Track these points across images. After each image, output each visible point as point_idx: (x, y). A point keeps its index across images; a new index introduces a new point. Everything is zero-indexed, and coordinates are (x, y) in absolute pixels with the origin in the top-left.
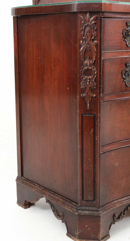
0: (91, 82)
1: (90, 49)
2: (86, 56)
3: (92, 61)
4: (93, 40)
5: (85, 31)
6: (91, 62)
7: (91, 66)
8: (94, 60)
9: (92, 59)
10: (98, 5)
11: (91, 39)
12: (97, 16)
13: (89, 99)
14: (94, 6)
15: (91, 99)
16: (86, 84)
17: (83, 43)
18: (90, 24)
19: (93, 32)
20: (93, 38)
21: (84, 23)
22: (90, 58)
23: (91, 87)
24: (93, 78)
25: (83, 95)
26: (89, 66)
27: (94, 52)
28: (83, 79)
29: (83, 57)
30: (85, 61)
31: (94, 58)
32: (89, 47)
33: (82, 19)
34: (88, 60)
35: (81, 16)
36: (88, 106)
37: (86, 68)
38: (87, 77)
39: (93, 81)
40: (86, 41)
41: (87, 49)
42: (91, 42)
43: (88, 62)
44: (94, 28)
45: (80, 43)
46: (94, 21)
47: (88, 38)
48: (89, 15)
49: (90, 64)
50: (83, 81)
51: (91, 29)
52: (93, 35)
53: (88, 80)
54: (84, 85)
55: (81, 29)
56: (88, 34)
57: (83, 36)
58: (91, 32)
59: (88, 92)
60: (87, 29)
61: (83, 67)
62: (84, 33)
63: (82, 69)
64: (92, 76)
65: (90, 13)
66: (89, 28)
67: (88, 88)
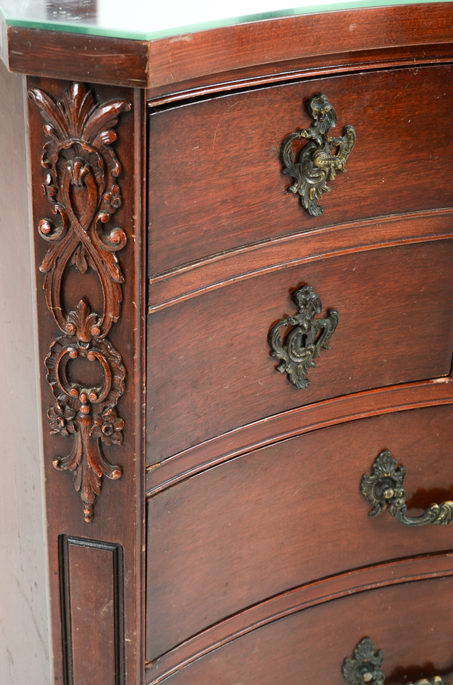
0: (100, 415)
1: (89, 268)
2: (69, 295)
3: (99, 324)
4: (104, 228)
6: (95, 330)
7: (95, 347)
8: (108, 322)
9: (100, 314)
10: (123, 56)
11: (93, 220)
12: (122, 107)
13: (89, 486)
14: (100, 59)
15: (98, 485)
16: (73, 420)
17: (51, 231)
18: (83, 142)
19: (101, 190)
20: (101, 216)
21: (54, 131)
22: (89, 308)
23: (100, 438)
24: (106, 400)
25: (60, 463)
26: (87, 343)
27: (110, 284)
28: (57, 397)
29: (57, 300)
30: (68, 319)
31: (108, 309)
32: (85, 257)
33: (43, 113)
34: (82, 317)
35: (36, 95)
36: (86, 512)
37: (69, 349)
38: (79, 394)
39: (107, 414)
40: (68, 224)
41: (73, 262)
42: (92, 233)
43: (80, 327)
44: (106, 169)
45: (40, 232)
46: (106, 130)
47: (77, 215)
48: (80, 97)
49: (93, 336)
50: (59, 408)
51: (91, 171)
52: (105, 201)
53: (81, 404)
54: (66, 423)
55: (42, 162)
56: (80, 192)
57: (51, 199)
58: (89, 185)
59: (84, 456)
60: (69, 168)
61: (57, 342)
62: (59, 185)
63: (53, 352)
64: (101, 391)
65: (84, 87)
66: (79, 168)
67: (82, 438)
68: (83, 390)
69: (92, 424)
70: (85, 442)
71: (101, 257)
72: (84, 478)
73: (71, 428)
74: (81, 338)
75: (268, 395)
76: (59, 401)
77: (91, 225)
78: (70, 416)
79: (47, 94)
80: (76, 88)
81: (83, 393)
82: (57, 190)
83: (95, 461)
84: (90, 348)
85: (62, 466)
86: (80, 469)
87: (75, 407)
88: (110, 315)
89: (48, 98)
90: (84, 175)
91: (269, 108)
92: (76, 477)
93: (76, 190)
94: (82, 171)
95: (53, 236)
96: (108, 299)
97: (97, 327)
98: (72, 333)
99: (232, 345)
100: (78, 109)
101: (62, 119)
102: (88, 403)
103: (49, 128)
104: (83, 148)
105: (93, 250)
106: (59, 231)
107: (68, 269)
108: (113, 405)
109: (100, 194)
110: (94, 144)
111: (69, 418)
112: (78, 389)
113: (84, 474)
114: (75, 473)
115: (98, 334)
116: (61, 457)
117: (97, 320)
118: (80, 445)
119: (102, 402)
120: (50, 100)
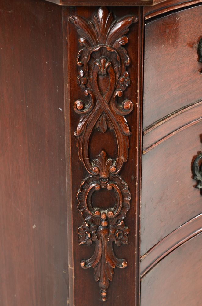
0: (114, 226)
1: (108, 128)
2: (94, 148)
3: (114, 165)
4: (119, 100)
5: (89, 69)
6: (112, 169)
7: (112, 180)
8: (121, 163)
9: (115, 159)
11: (112, 96)
12: (133, 20)
13: (106, 276)
15: (111, 274)
16: (95, 233)
18: (107, 45)
19: (118, 76)
20: (118, 93)
21: (86, 41)
22: (107, 155)
24: (118, 215)
25: (85, 264)
26: (106, 179)
27: (122, 137)
28: (85, 219)
29: (86, 153)
30: (93, 165)
31: (120, 154)
32: (106, 121)
33: (79, 31)
34: (103, 162)
35: (74, 19)
36: (104, 294)
37: (93, 185)
38: (101, 214)
39: (120, 224)
40: (95, 101)
41: (97, 126)
42: (111, 105)
43: (102, 169)
44: (121, 62)
45: (75, 109)
46: (121, 37)
48: (104, 17)
49: (110, 173)
50: (87, 225)
51: (112, 65)
52: (120, 83)
53: (102, 220)
54: (91, 235)
55: (78, 62)
56: (103, 79)
57: (84, 86)
58: (111, 73)
59: (103, 255)
60: (97, 64)
61: (86, 182)
62: (89, 76)
63: (83, 188)
64: (114, 210)
65: (107, 10)
66: (105, 62)
67: (102, 244)
68: (102, 211)
69: (109, 232)
70: (105, 246)
71: (117, 120)
72: (102, 271)
73: (95, 237)
74: (103, 176)
75: (192, 204)
76: (87, 221)
77: (110, 99)
78: (93, 230)
79: (82, 18)
80: (101, 13)
81: (103, 213)
82: (87, 80)
83: (111, 259)
84: (108, 181)
85: (87, 266)
86: (99, 265)
87: (97, 223)
88: (122, 158)
89: (83, 20)
90: (108, 67)
91: (194, 20)
92: (96, 271)
93: (101, 78)
94: (107, 65)
95: (85, 111)
96: (121, 147)
97: (113, 167)
98: (97, 173)
99: (176, 173)
100: (105, 24)
101: (92, 32)
102: (107, 219)
103: (82, 40)
104: (108, 50)
105: (112, 116)
106: (88, 107)
107: (95, 131)
108: (123, 218)
109: (117, 78)
110: (113, 46)
111: (93, 232)
112: (99, 211)
113: (102, 268)
114: (96, 269)
115: (115, 171)
116: (86, 260)
117: (113, 163)
118: (100, 249)
119: (115, 217)
120: (84, 22)
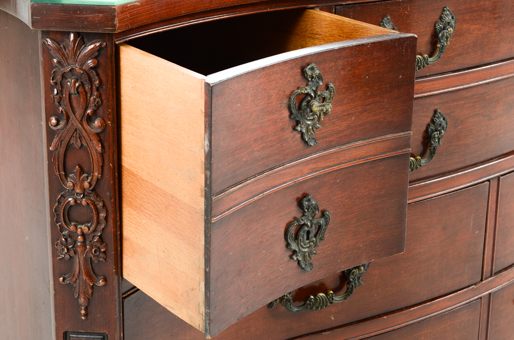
0: (91, 242)
1: (82, 145)
2: (69, 163)
3: (89, 180)
4: (90, 119)
5: (62, 87)
6: (86, 184)
7: (87, 196)
8: (95, 179)
9: (89, 174)
10: (101, 15)
11: (84, 114)
12: (101, 44)
13: (84, 293)
14: (88, 18)
15: (90, 291)
16: (73, 247)
17: (58, 124)
18: (77, 67)
19: (89, 95)
20: (89, 111)
21: (59, 62)
22: (82, 171)
23: (91, 258)
24: (95, 231)
25: (64, 279)
26: (81, 194)
27: (95, 154)
28: (62, 233)
29: (61, 167)
30: (69, 180)
31: (94, 170)
32: (79, 138)
33: (52, 52)
34: (78, 177)
35: (47, 42)
36: (83, 312)
37: (70, 199)
38: (77, 229)
39: (95, 240)
40: (68, 118)
41: (72, 142)
42: (84, 122)
43: (77, 184)
44: (91, 82)
45: (50, 125)
46: (91, 59)
47: (74, 113)
48: (75, 41)
49: (85, 189)
50: (64, 239)
51: (82, 84)
52: (91, 102)
53: (78, 236)
54: (68, 250)
55: (52, 81)
56: (75, 98)
57: (57, 104)
58: (81, 93)
59: (81, 271)
60: (69, 84)
61: (62, 196)
62: (62, 95)
63: (59, 203)
64: (91, 226)
65: (77, 35)
66: (75, 83)
67: (79, 259)
68: (79, 226)
69: (86, 248)
70: (81, 262)
71: (89, 137)
72: (81, 288)
73: (72, 253)
74: (78, 191)
76: (64, 235)
77: (82, 117)
78: (71, 245)
79: (54, 41)
80: (72, 35)
81: (79, 228)
82: (61, 98)
83: (88, 275)
84: (83, 197)
85: (66, 281)
86: (78, 281)
87: (74, 238)
88: (96, 174)
89: (55, 43)
90: (78, 87)
92: (75, 287)
93: (73, 96)
94: (77, 85)
95: (59, 127)
96: (94, 164)
97: (88, 183)
98: (72, 188)
100: (74, 48)
101: (64, 55)
102: (83, 235)
103: (55, 61)
104: (78, 71)
105: (84, 133)
106: (62, 123)
107: (68, 146)
108: (99, 234)
109: (88, 98)
110: (84, 68)
111: (71, 246)
112: (76, 226)
113: (81, 284)
114: (74, 285)
115: (88, 187)
116: (65, 275)
117: (88, 178)
118: (78, 264)
119: (92, 233)
120: (56, 44)
